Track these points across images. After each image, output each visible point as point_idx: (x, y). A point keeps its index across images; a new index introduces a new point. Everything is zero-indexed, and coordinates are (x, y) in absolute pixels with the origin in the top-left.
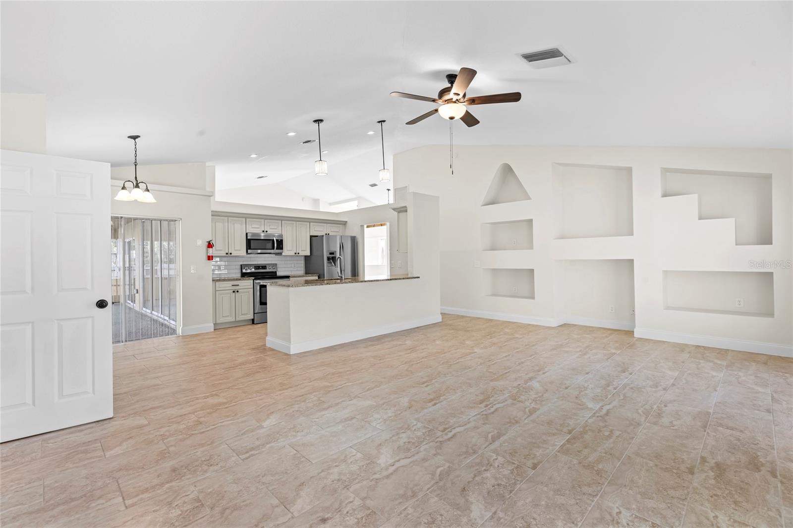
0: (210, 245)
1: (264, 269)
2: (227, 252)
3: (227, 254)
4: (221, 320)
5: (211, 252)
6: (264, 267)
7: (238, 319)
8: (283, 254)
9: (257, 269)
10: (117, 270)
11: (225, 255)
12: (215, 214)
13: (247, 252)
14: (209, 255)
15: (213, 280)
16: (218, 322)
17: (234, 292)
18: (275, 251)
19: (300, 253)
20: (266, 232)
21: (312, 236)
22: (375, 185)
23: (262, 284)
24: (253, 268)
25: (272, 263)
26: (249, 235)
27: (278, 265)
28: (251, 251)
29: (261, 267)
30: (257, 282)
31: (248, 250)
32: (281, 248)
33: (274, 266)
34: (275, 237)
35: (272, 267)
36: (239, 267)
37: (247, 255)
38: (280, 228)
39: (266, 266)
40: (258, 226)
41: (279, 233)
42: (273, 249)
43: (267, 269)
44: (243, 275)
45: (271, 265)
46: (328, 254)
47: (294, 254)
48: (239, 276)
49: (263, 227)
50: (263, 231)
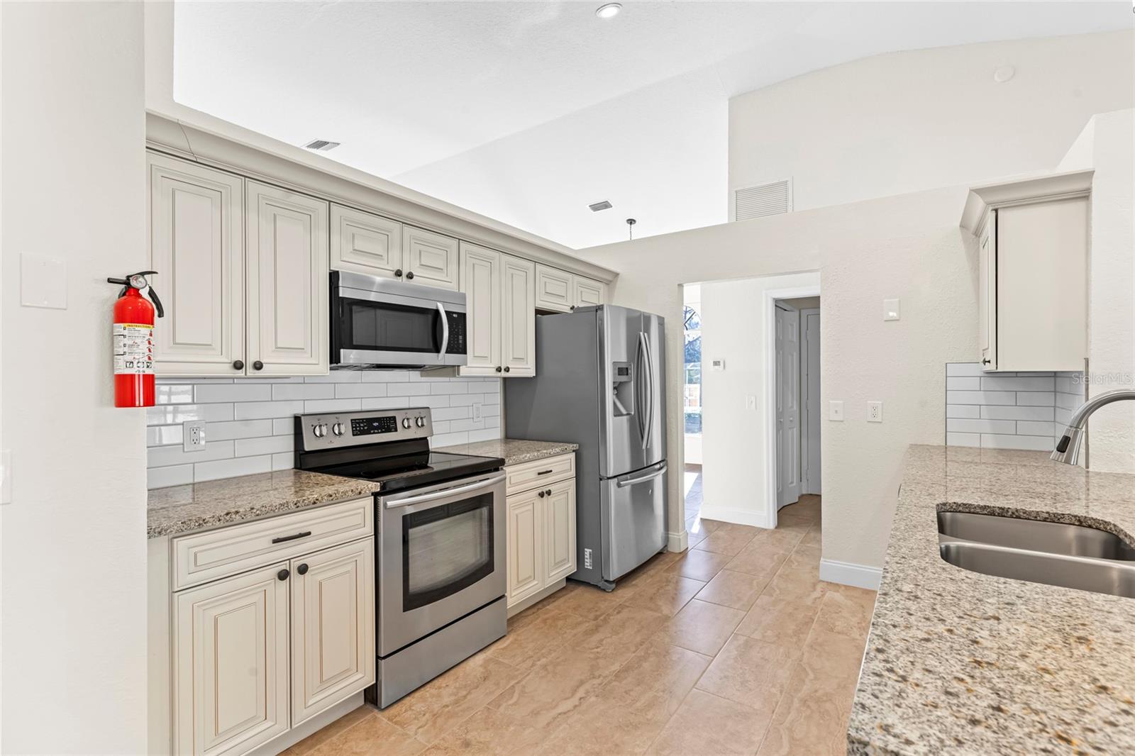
0: (134, 306)
1: (388, 430)
2: (238, 356)
3: (238, 366)
6: (387, 424)
8: (464, 371)
9: (362, 433)
11: (228, 371)
13: (334, 358)
14: (123, 369)
17: (284, 574)
18: (443, 358)
19: (507, 370)
20: (410, 276)
21: (539, 312)
22: (606, 205)
23: (410, 510)
24: (346, 428)
25: (412, 406)
26: (340, 284)
27: (435, 415)
28: (348, 356)
29: (375, 424)
30: (389, 503)
31: (342, 351)
32: (459, 346)
33: (422, 416)
34: (443, 302)
35: (412, 423)
36: (289, 428)
37: (328, 372)
38: (453, 267)
39: (394, 418)
40: (379, 249)
41: (452, 287)
42: (438, 350)
43: (396, 430)
44: (307, 462)
45: (411, 414)
46: (614, 374)
47: (493, 373)
48: (292, 466)
49: (395, 253)
50: (399, 274)
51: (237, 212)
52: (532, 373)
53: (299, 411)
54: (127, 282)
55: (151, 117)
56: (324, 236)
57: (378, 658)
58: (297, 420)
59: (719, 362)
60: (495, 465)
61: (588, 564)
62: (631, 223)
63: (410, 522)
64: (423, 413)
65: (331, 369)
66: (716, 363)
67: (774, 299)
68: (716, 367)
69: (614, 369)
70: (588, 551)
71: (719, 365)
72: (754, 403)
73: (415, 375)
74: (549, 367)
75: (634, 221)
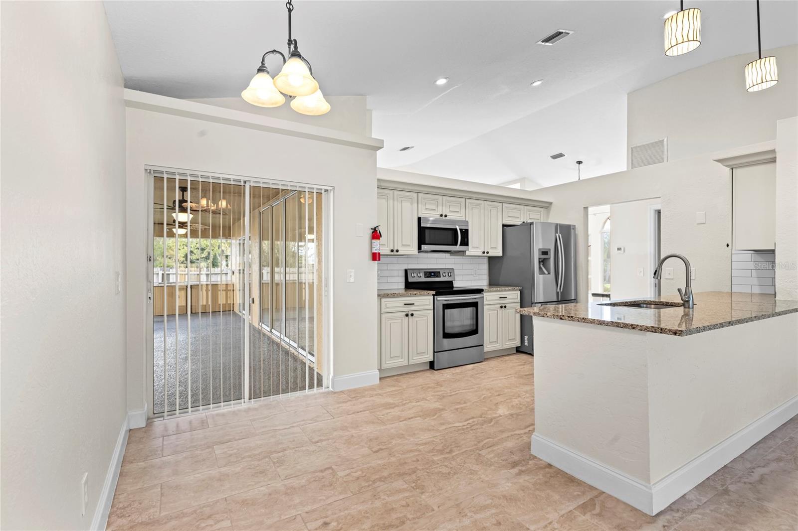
0: (376, 235)
1: (437, 277)
2: (393, 248)
3: (392, 251)
4: (388, 364)
5: (378, 246)
6: (436, 274)
7: (412, 362)
8: (468, 253)
9: (428, 277)
10: (230, 273)
11: (389, 252)
12: (382, 185)
13: (419, 248)
14: (374, 251)
15: (379, 295)
16: (384, 366)
17: (407, 315)
18: (458, 248)
19: (488, 253)
20: (446, 216)
21: (504, 226)
22: (561, 155)
23: (445, 303)
24: (422, 274)
25: (447, 268)
26: (422, 222)
27: (456, 271)
28: (424, 247)
29: (433, 274)
30: (438, 299)
31: (422, 246)
32: (465, 242)
33: (451, 272)
34: (458, 225)
35: (447, 274)
36: (403, 274)
37: (417, 253)
38: (463, 210)
39: (439, 272)
40: (434, 207)
41: (463, 218)
42: (456, 245)
43: (440, 277)
44: (410, 286)
45: (446, 271)
46: (539, 254)
47: (481, 254)
48: (404, 287)
49: (440, 208)
50: (441, 216)
51: (392, 201)
52: (500, 254)
53: (406, 268)
54: (375, 229)
55: (378, 180)
56: (416, 205)
57: (434, 352)
58: (406, 271)
59: (621, 248)
60: (480, 291)
61: (526, 343)
62: (579, 164)
63: (447, 306)
64: (451, 271)
65: (419, 252)
66: (619, 249)
67: (656, 210)
68: (619, 251)
69: (539, 252)
70: (526, 337)
71: (621, 250)
72: (642, 272)
73: (447, 255)
74: (509, 252)
75: (582, 162)
